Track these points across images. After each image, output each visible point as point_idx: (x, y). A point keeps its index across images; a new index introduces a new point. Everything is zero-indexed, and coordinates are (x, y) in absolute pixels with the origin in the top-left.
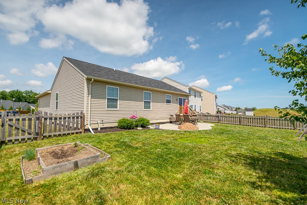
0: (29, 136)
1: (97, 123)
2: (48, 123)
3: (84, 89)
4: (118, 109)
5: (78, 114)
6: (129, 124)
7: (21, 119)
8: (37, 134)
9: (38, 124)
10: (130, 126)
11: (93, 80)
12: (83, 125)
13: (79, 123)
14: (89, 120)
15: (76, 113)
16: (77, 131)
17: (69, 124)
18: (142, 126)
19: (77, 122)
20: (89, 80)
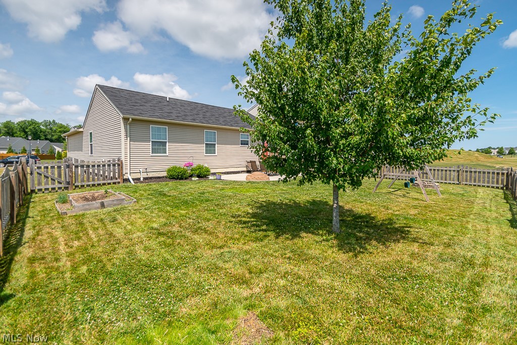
0: (60, 186)
1: (139, 171)
2: (79, 173)
3: (121, 130)
4: (167, 155)
5: (114, 160)
6: (181, 173)
7: (49, 167)
8: (68, 183)
9: (69, 172)
10: (181, 176)
11: (130, 119)
12: (121, 174)
13: (117, 171)
14: (129, 168)
15: (111, 159)
16: (114, 181)
17: (104, 173)
18: (199, 176)
19: (114, 170)
20: (126, 120)
